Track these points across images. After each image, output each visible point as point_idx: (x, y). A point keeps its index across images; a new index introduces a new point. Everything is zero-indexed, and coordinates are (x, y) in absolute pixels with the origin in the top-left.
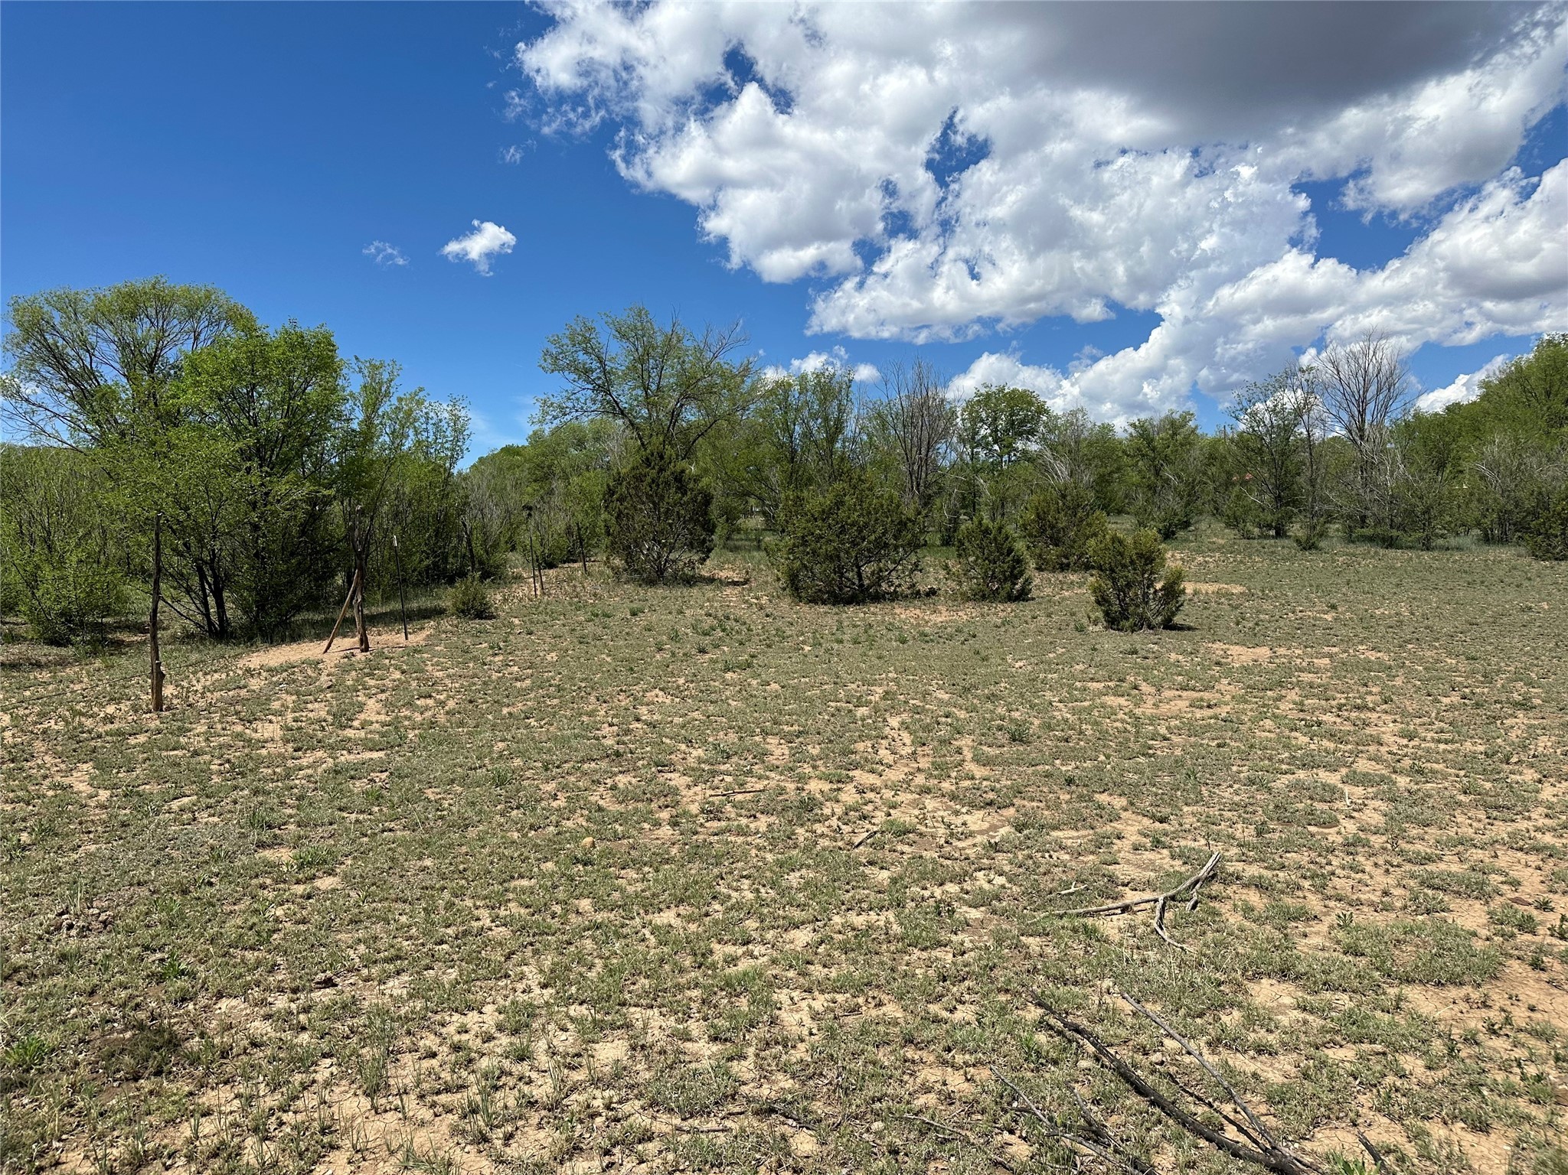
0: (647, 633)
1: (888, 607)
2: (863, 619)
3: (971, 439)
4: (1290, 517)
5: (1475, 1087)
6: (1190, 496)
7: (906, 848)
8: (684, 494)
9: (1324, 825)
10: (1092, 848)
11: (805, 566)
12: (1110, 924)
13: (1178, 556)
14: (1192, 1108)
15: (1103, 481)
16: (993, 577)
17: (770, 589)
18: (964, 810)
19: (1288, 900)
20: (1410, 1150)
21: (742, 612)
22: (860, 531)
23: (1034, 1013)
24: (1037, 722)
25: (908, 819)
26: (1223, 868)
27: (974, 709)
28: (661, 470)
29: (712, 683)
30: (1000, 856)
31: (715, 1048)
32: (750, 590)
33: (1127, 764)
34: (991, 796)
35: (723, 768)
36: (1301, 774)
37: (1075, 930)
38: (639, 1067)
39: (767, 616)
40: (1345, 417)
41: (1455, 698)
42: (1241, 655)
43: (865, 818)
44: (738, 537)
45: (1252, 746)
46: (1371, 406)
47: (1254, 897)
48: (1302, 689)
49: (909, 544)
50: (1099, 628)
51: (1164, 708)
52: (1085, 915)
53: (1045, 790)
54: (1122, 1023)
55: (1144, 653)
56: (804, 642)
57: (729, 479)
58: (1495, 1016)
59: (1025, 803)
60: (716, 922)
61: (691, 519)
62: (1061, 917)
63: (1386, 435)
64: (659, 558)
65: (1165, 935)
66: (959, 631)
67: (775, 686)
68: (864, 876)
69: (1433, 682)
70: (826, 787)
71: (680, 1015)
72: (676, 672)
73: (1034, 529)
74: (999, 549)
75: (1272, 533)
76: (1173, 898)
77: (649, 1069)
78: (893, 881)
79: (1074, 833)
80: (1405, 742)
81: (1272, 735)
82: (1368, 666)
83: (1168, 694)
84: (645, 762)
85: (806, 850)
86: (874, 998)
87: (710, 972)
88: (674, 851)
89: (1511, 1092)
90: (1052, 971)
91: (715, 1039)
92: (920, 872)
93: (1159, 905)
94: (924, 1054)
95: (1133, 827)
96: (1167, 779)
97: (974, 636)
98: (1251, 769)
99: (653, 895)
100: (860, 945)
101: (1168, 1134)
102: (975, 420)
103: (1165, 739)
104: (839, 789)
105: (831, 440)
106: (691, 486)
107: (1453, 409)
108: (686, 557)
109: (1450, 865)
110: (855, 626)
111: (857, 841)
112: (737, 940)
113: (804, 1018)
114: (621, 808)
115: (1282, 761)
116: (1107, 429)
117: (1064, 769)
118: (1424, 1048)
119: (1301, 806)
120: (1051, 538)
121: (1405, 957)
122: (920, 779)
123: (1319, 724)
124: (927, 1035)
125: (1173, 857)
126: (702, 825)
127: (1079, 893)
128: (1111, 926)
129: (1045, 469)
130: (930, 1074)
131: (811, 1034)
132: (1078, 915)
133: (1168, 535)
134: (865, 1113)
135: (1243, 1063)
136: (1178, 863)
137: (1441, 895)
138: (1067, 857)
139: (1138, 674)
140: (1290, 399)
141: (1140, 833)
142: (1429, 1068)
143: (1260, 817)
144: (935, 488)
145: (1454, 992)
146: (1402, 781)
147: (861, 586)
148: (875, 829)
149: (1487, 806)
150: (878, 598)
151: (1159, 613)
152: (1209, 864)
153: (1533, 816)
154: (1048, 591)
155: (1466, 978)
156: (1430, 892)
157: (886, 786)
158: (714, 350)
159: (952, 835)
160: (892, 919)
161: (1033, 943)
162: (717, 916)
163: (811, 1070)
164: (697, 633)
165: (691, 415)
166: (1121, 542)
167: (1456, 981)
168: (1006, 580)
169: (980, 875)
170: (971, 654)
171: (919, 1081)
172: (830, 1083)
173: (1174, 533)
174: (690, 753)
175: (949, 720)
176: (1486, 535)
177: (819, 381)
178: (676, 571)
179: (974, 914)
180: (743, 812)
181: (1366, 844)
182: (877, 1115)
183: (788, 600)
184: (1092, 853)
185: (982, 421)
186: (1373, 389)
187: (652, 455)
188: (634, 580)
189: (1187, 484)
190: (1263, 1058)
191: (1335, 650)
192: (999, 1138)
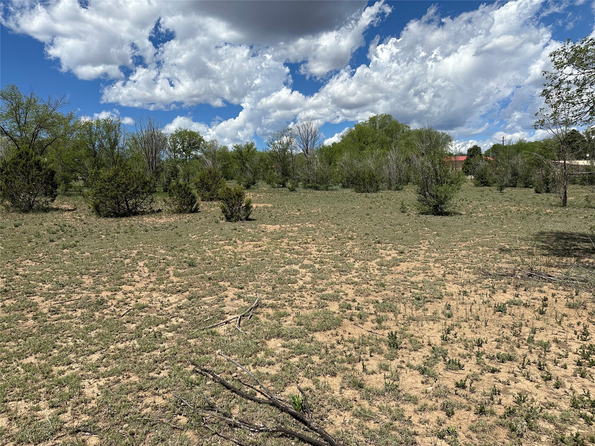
0: (23, 235)
1: (140, 217)
2: (130, 223)
3: (174, 150)
4: (287, 180)
5: (333, 362)
6: (255, 173)
7: (144, 314)
8: (41, 171)
9: (293, 283)
10: (217, 302)
11: (102, 202)
12: (221, 329)
13: (251, 194)
14: (246, 390)
15: (225, 167)
16: (184, 204)
17: (86, 212)
18: (169, 295)
19: (281, 310)
20: (314, 387)
21: (72, 223)
22: (126, 187)
23: (192, 367)
24: (199, 258)
25: (145, 302)
26: (261, 302)
27: (175, 256)
28: (27, 160)
29: (56, 255)
30: (182, 311)
31: (52, 411)
32: (77, 213)
33: (231, 270)
34: (180, 288)
35: (60, 291)
36: (287, 267)
37: (208, 334)
38: (13, 427)
39: (85, 224)
40: (302, 146)
41: (333, 238)
42: (270, 228)
43: (126, 304)
44: (71, 190)
45: (272, 259)
46: (310, 142)
47: (270, 311)
48: (289, 238)
49: (148, 191)
50: (224, 221)
51: (245, 248)
52: (212, 327)
53: (201, 283)
54: (223, 365)
55: (239, 230)
56: (102, 234)
57: (64, 165)
58: (339, 338)
59: (193, 289)
60: (54, 358)
61: (45, 182)
62: (203, 330)
63: (315, 153)
64: (29, 200)
65: (240, 329)
66: (170, 225)
67: (87, 254)
68: (125, 328)
69: (327, 232)
70: (109, 294)
71: (35, 400)
72: (38, 251)
73: (200, 185)
74: (186, 193)
75: (281, 186)
76: (243, 316)
77: (18, 427)
78: (137, 328)
79: (211, 298)
80: (318, 253)
81: (279, 255)
82: (309, 229)
83: (246, 243)
84: (21, 293)
85: (99, 321)
86: (126, 375)
87: (51, 379)
88: (34, 330)
89: (343, 361)
90: (199, 351)
91: (52, 407)
92: (149, 322)
93: (238, 319)
94: (147, 393)
95: (231, 292)
96: (244, 274)
97: (177, 227)
98: (272, 267)
99: (23, 351)
100: (121, 356)
101: (237, 401)
102: (175, 142)
103: (244, 259)
104: (115, 294)
105: (113, 148)
106: (44, 167)
107: (334, 144)
108: (43, 200)
109: (330, 292)
110: (125, 226)
111: (122, 314)
112: (65, 363)
113: (95, 390)
114: (7, 315)
115: (281, 263)
116: (225, 148)
117: (208, 274)
118: (319, 352)
119: (286, 278)
120: (206, 188)
121: (315, 324)
122: (151, 286)
123: (293, 249)
124: (148, 385)
125: (244, 301)
126: (49, 317)
127: (210, 320)
128: (221, 330)
129: (204, 163)
130: (148, 401)
131: (98, 395)
132: (210, 328)
133: (248, 187)
134: (121, 422)
135: (263, 370)
136: (246, 303)
137: (326, 301)
138: (207, 307)
139: (236, 237)
140: (285, 139)
141: (234, 294)
142: (320, 359)
143: (274, 283)
144: (160, 169)
145: (329, 332)
146: (317, 266)
147: (128, 209)
148: (131, 308)
149: (340, 271)
150: (136, 214)
151: (244, 215)
152: (256, 302)
153: (352, 273)
154: (206, 208)
155: (332, 327)
156: (322, 301)
157: (136, 290)
158: (53, 106)
159: (163, 306)
160: (136, 343)
161: (192, 341)
162: (55, 355)
163: (97, 410)
164: (50, 233)
165: (44, 135)
166: (230, 190)
167: (329, 329)
168: (189, 205)
169: (173, 319)
170: (175, 234)
171: (144, 404)
172: (105, 414)
173: (250, 186)
174: (44, 287)
175: (165, 261)
176: (343, 185)
177: (106, 123)
178: (39, 206)
179: (170, 335)
180: (70, 309)
181: (305, 288)
182: (126, 421)
183: (95, 216)
184: (216, 304)
185: (178, 142)
186: (310, 137)
187: (23, 153)
188: (16, 211)
189: (254, 169)
190: (270, 367)
191: (299, 224)
192: (176, 418)
